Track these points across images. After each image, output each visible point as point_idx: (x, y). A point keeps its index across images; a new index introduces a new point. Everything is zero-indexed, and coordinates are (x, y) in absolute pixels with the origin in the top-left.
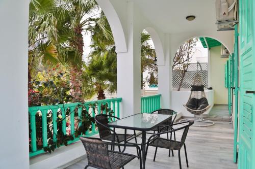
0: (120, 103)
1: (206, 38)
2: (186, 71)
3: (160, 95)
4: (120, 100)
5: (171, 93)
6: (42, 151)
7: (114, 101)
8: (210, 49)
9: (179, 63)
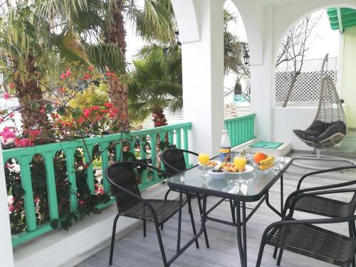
0: (189, 131)
1: (342, 9)
2: (298, 73)
3: (254, 115)
4: (189, 127)
5: (272, 111)
6: (48, 228)
7: (178, 128)
8: (344, 30)
9: (287, 60)
